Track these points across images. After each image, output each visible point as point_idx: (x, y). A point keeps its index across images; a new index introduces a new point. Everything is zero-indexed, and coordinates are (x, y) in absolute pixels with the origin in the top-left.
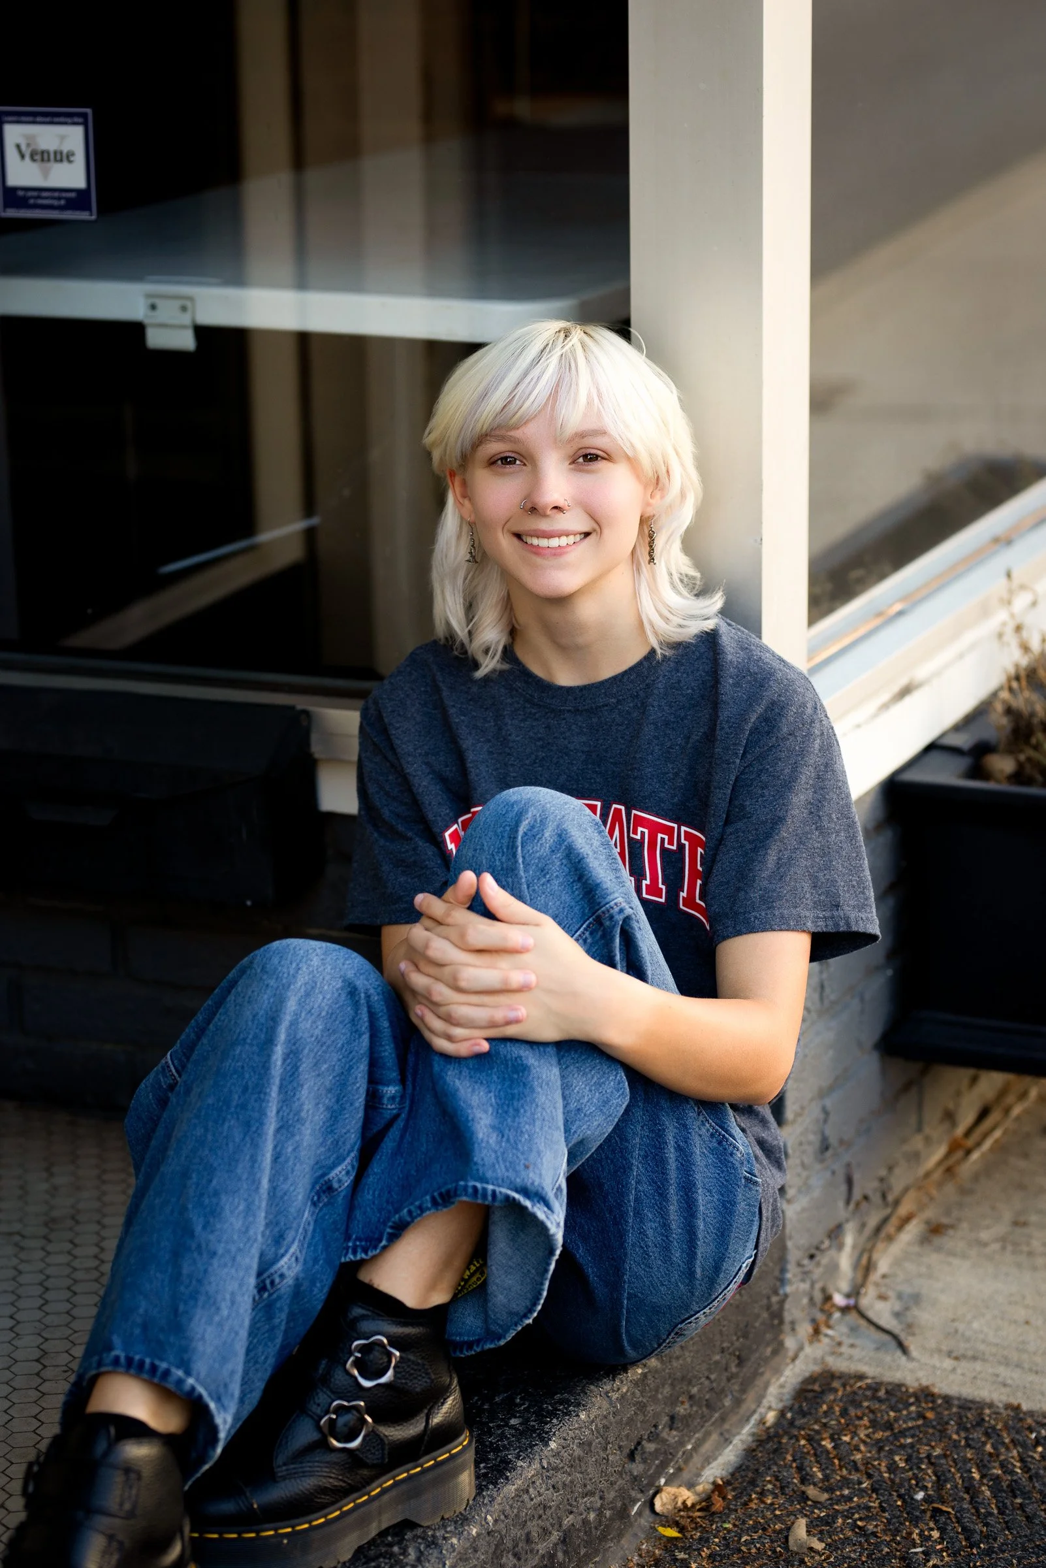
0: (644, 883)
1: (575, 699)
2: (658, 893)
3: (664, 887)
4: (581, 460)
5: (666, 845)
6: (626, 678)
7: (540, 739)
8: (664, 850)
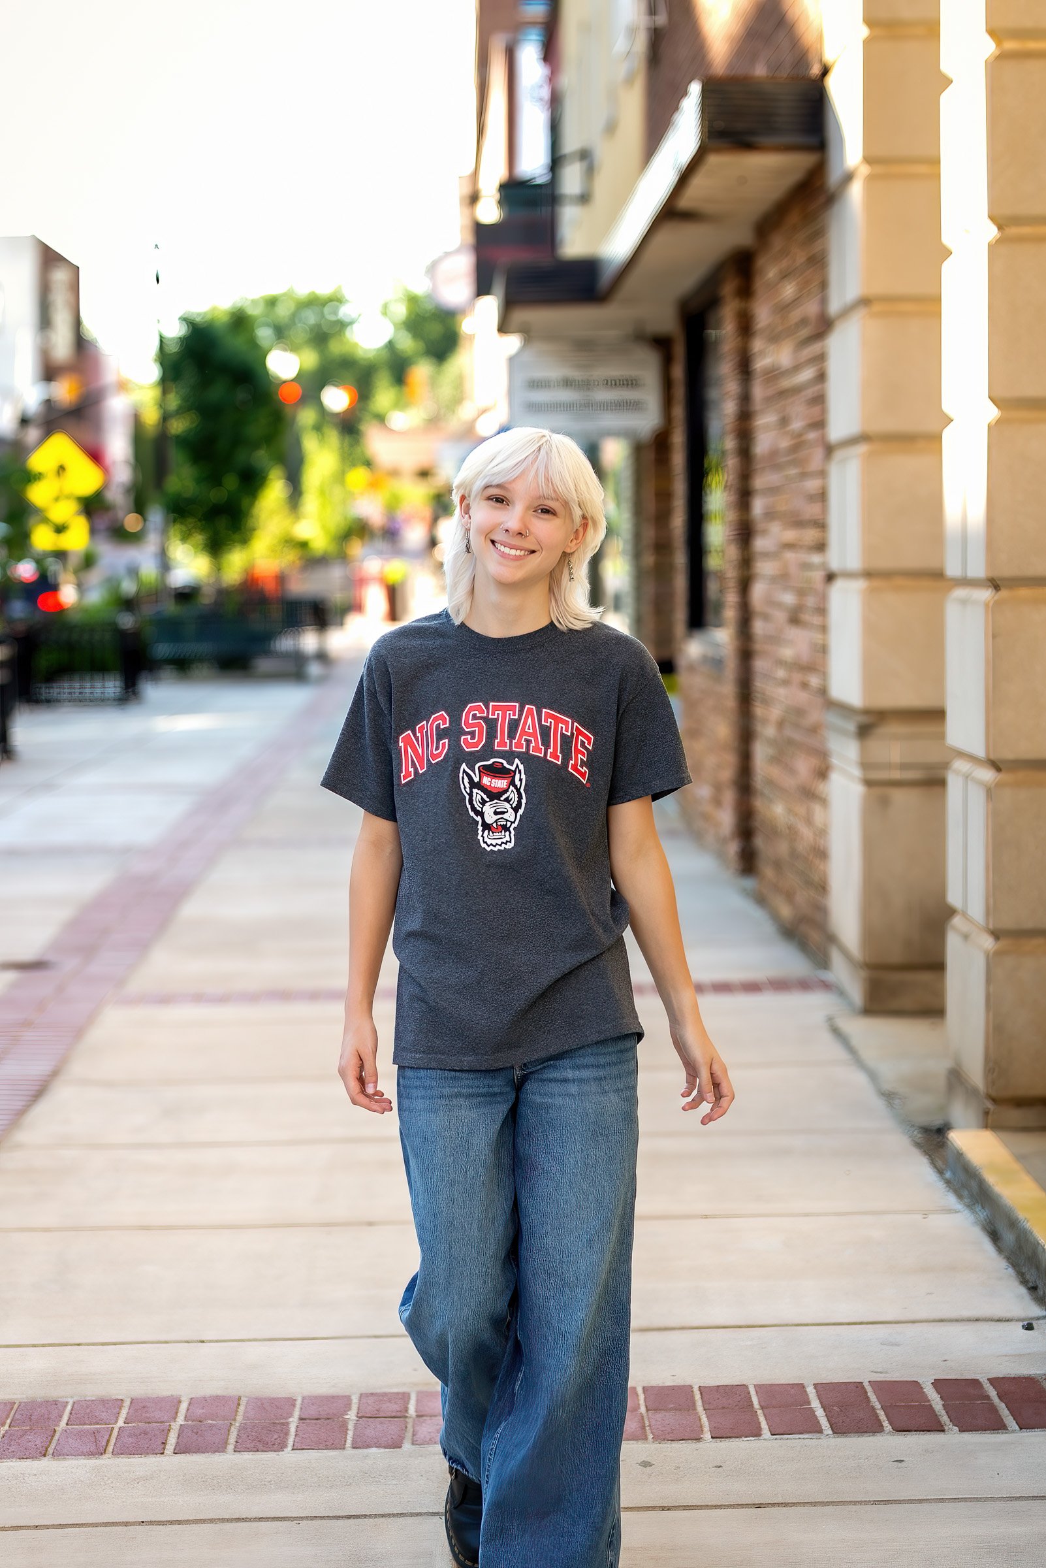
0: (549, 750)
1: (503, 646)
2: (557, 758)
3: (560, 755)
4: (540, 511)
5: (564, 732)
6: (537, 634)
7: (479, 669)
8: (562, 734)
